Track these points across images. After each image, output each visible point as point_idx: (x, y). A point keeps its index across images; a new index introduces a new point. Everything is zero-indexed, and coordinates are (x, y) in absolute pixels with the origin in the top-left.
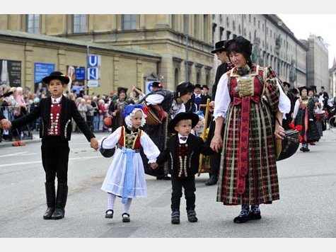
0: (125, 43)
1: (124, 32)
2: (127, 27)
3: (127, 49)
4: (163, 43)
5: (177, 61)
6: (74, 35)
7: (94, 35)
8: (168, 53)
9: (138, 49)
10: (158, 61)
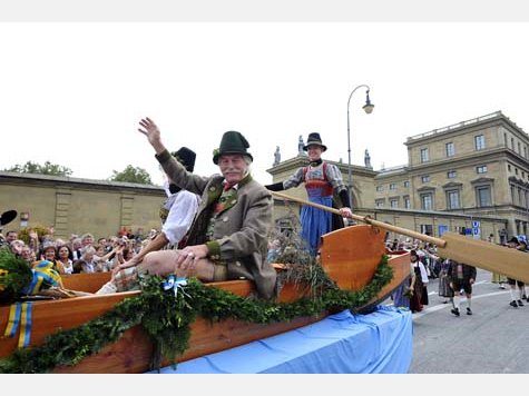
0: (484, 213)
1: (482, 208)
2: (484, 205)
3: (485, 216)
4: (509, 212)
5: (517, 221)
6: (452, 210)
7: (464, 210)
8: (512, 218)
9: (491, 216)
10: (506, 222)
